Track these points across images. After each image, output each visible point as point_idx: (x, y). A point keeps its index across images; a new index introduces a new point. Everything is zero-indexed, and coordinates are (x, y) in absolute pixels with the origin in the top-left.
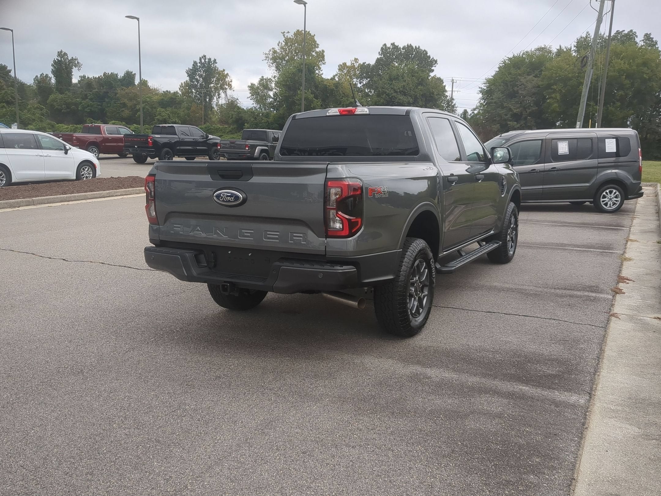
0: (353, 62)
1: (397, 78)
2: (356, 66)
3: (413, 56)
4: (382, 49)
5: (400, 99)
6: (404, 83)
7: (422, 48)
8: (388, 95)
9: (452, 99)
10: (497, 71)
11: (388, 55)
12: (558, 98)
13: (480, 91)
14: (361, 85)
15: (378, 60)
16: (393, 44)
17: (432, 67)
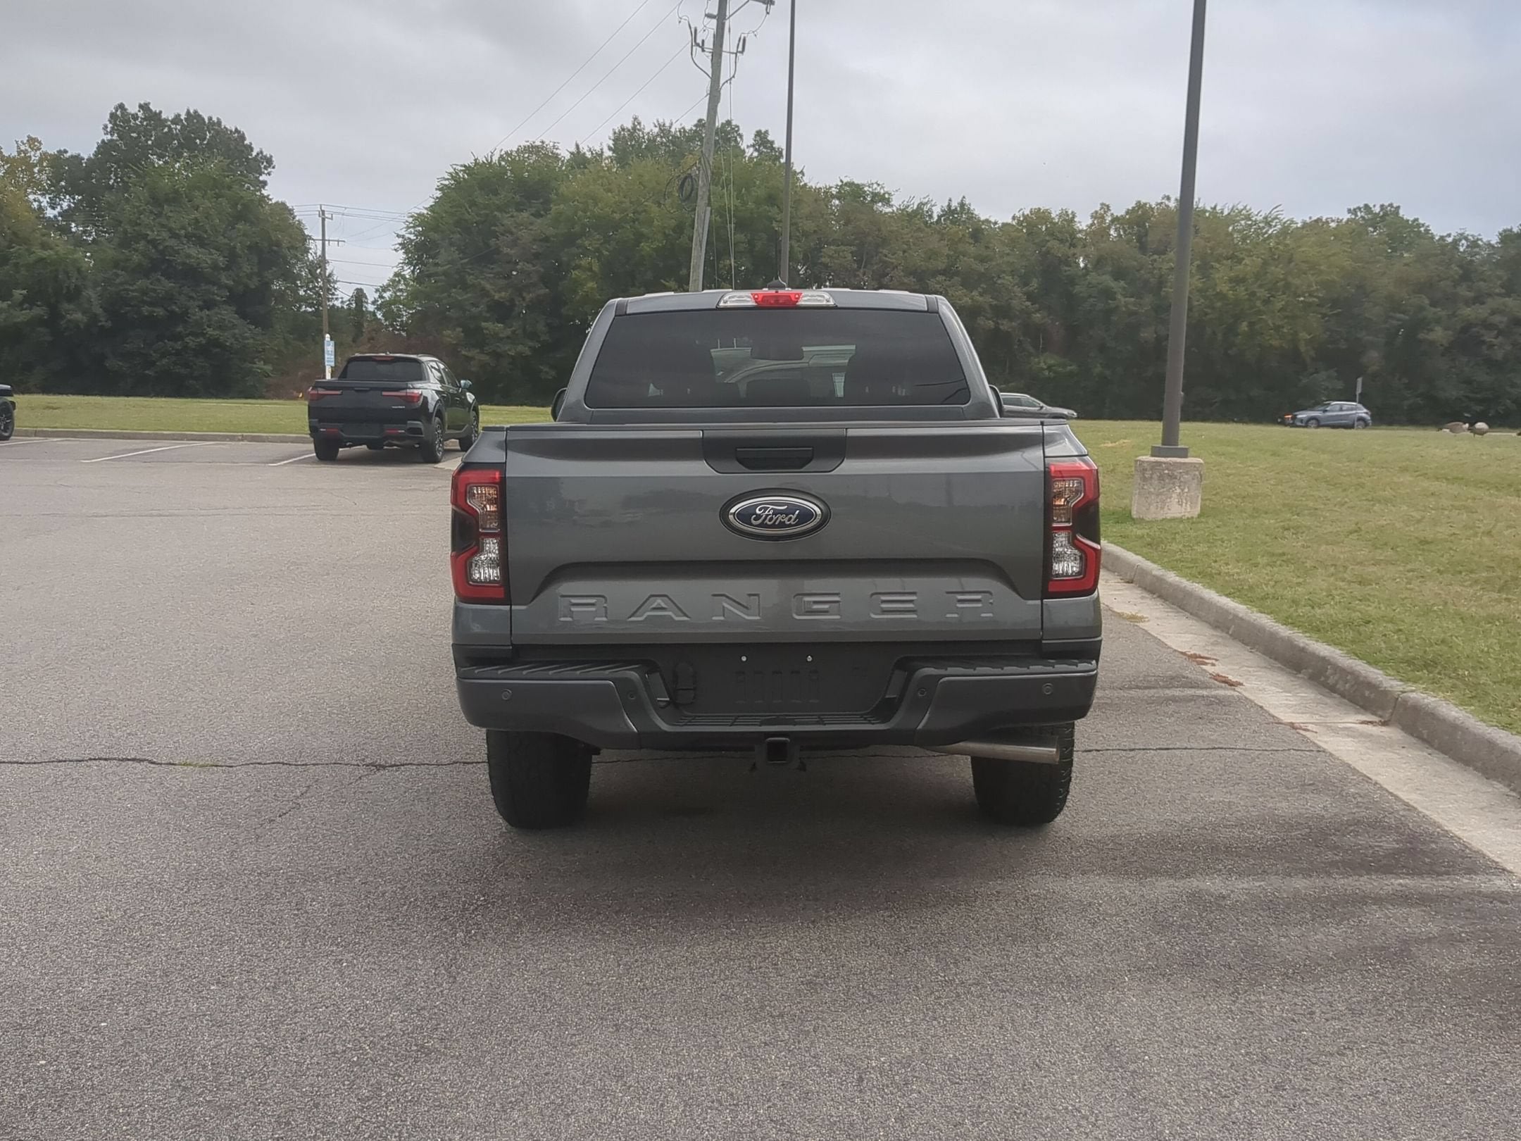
0: (23, 148)
1: (174, 198)
2: (33, 158)
3: (205, 142)
4: (113, 116)
5: (189, 256)
6: (196, 214)
7: (229, 124)
8: (153, 243)
9: (322, 262)
10: (437, 198)
11: (134, 135)
12: (596, 268)
13: (400, 244)
14: (56, 212)
15: (104, 147)
16: (144, 107)
17: (261, 175)
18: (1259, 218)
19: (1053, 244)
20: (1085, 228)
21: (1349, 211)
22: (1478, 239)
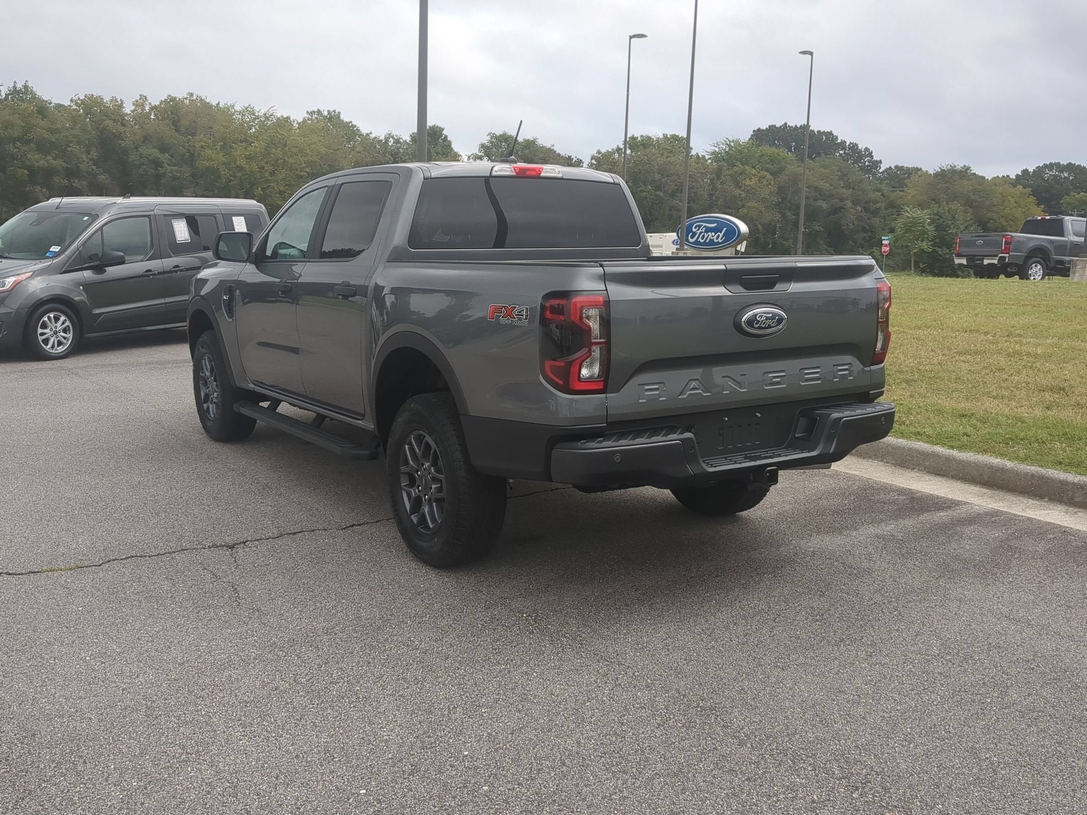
18: (261, 114)
19: (109, 123)
20: (129, 113)
21: (308, 112)
22: (400, 138)
